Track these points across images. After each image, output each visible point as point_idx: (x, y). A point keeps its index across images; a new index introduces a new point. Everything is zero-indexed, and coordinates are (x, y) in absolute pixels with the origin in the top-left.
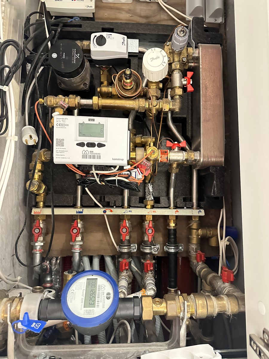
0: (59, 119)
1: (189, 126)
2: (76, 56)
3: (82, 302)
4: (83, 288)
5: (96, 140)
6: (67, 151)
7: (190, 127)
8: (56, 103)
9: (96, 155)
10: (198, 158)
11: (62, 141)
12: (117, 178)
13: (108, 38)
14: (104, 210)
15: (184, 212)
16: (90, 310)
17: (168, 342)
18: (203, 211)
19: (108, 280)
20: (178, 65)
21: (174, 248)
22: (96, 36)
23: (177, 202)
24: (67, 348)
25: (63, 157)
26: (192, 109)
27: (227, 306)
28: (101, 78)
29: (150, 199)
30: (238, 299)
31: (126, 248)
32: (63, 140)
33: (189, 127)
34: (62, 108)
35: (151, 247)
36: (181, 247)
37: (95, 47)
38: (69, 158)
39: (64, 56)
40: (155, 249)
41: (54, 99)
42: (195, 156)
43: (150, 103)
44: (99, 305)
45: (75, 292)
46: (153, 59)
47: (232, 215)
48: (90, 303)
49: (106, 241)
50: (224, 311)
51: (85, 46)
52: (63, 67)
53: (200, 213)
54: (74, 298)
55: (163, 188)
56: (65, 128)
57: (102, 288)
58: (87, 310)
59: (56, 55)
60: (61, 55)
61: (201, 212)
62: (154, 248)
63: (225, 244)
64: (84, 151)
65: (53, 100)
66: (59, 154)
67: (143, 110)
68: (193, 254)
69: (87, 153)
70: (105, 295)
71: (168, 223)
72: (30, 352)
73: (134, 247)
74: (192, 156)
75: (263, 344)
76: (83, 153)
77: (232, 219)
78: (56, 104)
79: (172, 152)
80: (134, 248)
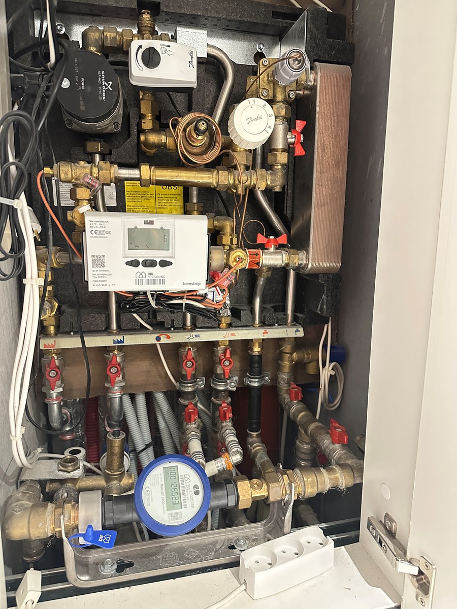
0: (94, 223)
1: (289, 199)
2: (106, 87)
3: (163, 504)
4: (160, 483)
5: (157, 255)
6: (110, 275)
7: (290, 201)
8: (76, 177)
9: (158, 279)
10: (305, 262)
11: (102, 259)
12: (185, 301)
13: (164, 52)
14: (156, 335)
15: (275, 333)
16: (176, 513)
17: (264, 522)
18: (301, 329)
19: (192, 467)
20: (283, 109)
21: (257, 381)
22: (140, 47)
23: (264, 317)
24: (136, 547)
25: (104, 283)
26: (294, 170)
27: (340, 480)
28: (142, 107)
29: (226, 314)
30: (354, 470)
31: (190, 386)
32: (104, 257)
33: (288, 202)
34: (88, 188)
35: (227, 381)
36: (267, 378)
37: (141, 69)
38: (114, 285)
39: (83, 84)
40: (233, 384)
41: (72, 170)
42: (300, 259)
43: (236, 178)
44: (186, 505)
45: (151, 490)
46: (251, 120)
47: (338, 326)
48: (173, 502)
49: (155, 371)
50: (336, 486)
51: (109, 39)
52: (83, 108)
53: (297, 333)
54: (152, 499)
55: (243, 293)
56: (105, 237)
57: (186, 479)
58: (172, 514)
59: (67, 82)
60: (77, 82)
61: (299, 331)
62: (231, 383)
63: (329, 374)
64: (138, 274)
65: (70, 173)
66: (98, 279)
67: (223, 189)
68: (283, 386)
69: (144, 276)
70: (192, 489)
71: (251, 347)
72: (87, 558)
73: (202, 382)
74: (296, 261)
75: (384, 531)
76: (138, 277)
77: (337, 331)
78: (76, 179)
79: (266, 254)
80: (201, 384)
